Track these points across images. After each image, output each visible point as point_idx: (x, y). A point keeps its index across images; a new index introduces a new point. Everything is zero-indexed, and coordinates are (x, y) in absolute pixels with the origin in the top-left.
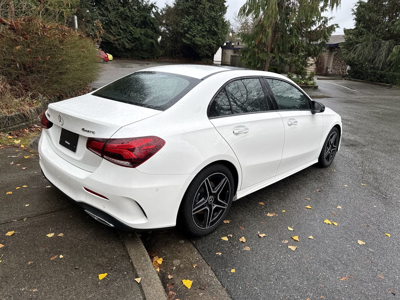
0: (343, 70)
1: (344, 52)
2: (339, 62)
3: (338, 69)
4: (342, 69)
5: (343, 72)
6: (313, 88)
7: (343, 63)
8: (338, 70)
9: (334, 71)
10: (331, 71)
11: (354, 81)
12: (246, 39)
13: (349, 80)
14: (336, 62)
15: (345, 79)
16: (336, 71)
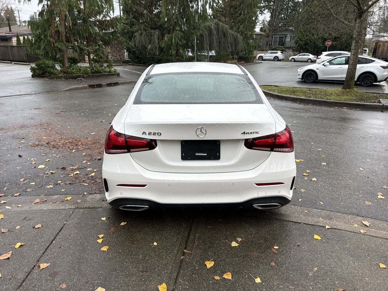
0: (120, 57)
1: (123, 40)
2: (115, 49)
3: (116, 55)
4: (119, 55)
5: (121, 58)
6: (117, 75)
7: (119, 50)
8: (116, 57)
9: (113, 57)
10: (111, 58)
11: (137, 65)
12: (36, 27)
13: (133, 65)
14: (113, 49)
15: (129, 65)
16: (115, 58)
